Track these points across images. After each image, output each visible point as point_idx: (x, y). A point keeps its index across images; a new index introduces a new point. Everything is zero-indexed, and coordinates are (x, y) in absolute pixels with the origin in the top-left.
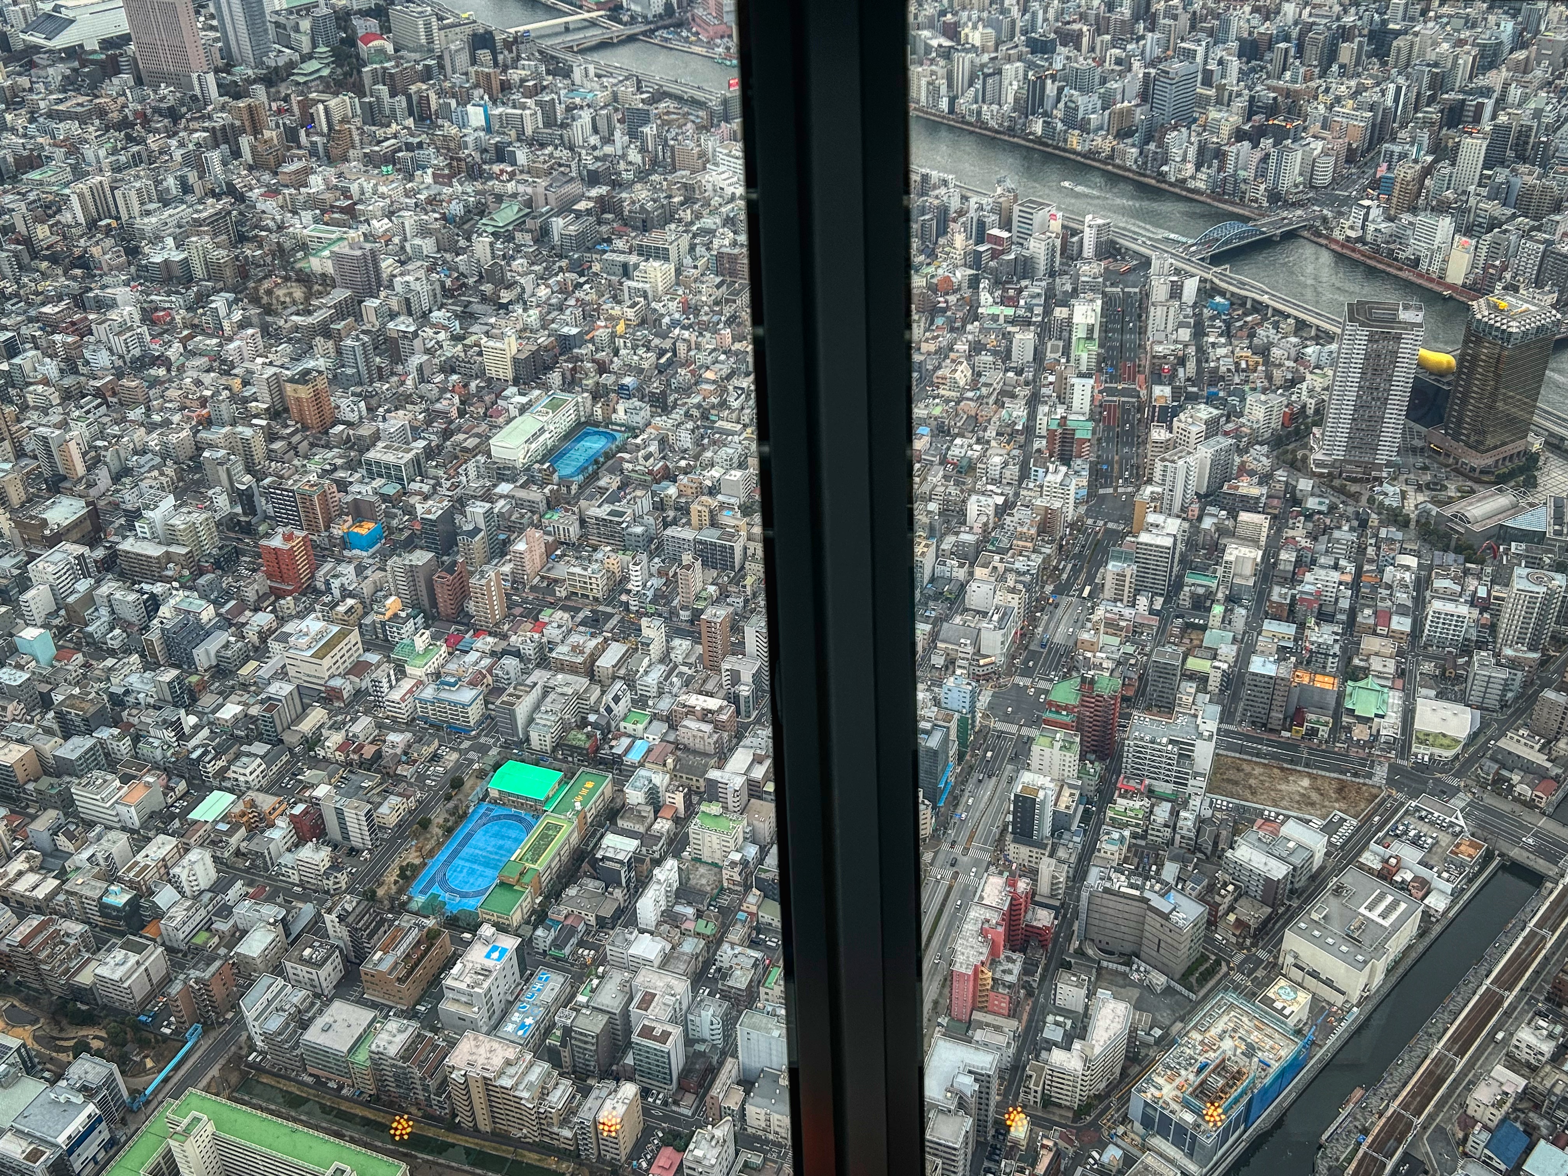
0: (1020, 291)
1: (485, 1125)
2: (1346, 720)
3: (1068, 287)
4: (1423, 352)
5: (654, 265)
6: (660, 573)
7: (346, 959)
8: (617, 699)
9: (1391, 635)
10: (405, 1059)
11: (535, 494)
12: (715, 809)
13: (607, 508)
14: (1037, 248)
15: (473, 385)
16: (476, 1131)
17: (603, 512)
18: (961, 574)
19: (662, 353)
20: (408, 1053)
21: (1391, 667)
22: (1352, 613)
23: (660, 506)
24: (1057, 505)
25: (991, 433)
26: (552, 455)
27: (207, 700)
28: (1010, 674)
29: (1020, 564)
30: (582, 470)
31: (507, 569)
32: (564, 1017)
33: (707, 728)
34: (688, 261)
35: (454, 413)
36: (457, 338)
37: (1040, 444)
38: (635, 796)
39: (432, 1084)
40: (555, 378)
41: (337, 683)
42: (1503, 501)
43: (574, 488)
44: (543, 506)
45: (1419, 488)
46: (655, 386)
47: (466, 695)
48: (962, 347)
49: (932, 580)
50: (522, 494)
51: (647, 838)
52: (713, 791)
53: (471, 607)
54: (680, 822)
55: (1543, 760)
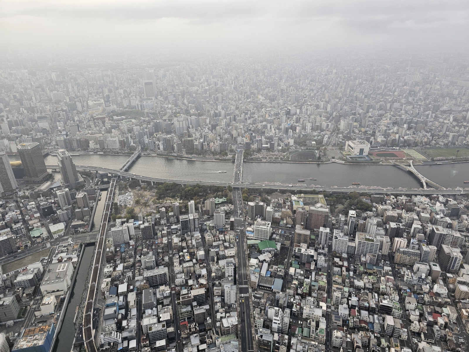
2: (33, 239)
4: (11, 163)
9: (36, 218)
21: (39, 224)
22: (23, 219)
42: (48, 184)
45: (27, 190)
55: (82, 223)
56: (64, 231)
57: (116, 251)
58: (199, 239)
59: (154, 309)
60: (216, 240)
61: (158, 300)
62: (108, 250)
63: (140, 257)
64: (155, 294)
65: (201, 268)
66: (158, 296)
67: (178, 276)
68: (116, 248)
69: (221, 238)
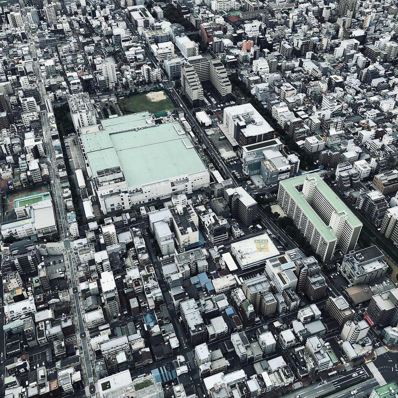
1: (387, 234)
7: (372, 171)
16: (383, 235)
27: (369, 93)
39: (379, 215)
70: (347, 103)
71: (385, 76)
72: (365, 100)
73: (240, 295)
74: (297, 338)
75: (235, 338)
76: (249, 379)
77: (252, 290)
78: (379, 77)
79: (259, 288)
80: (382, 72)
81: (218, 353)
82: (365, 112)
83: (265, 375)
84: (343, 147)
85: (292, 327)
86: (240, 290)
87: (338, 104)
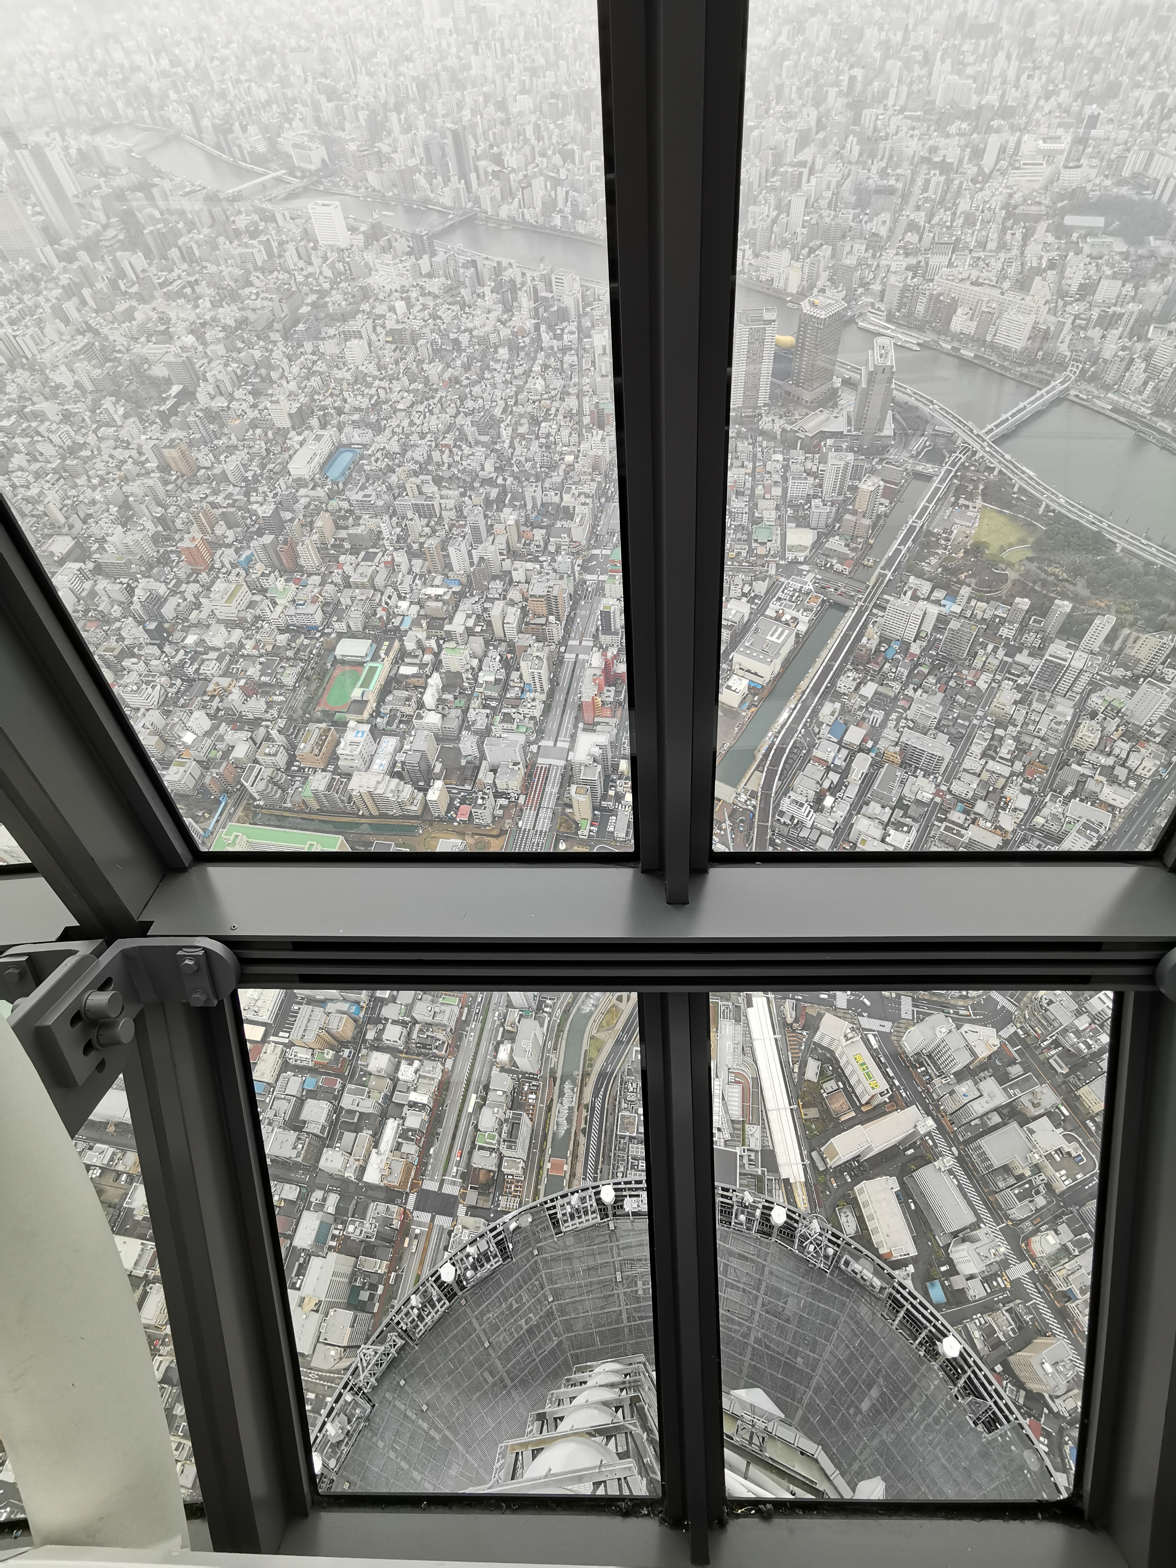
0: (563, 330)
1: (375, 812)
2: (754, 545)
3: (589, 324)
4: (778, 337)
5: (355, 342)
6: (398, 524)
7: (287, 750)
8: (390, 597)
9: (772, 498)
10: (329, 789)
11: (320, 492)
12: (452, 644)
13: (361, 493)
14: (568, 302)
15: (270, 434)
16: (371, 816)
17: (359, 496)
18: (556, 500)
19: (371, 397)
20: (329, 787)
21: (773, 515)
22: (753, 489)
23: (390, 488)
24: (600, 453)
25: (560, 417)
26: (325, 467)
27: (177, 636)
28: (588, 549)
29: (586, 489)
30: (343, 474)
31: (315, 537)
32: (400, 757)
33: (440, 604)
34: (374, 337)
35: (264, 453)
36: (254, 406)
37: (586, 420)
38: (410, 645)
39: (345, 799)
40: (314, 422)
41: (242, 614)
42: (822, 417)
43: (341, 485)
44: (325, 499)
45: (781, 417)
46: (373, 418)
47: (311, 609)
48: (537, 368)
49: (543, 505)
50: (312, 493)
51: (422, 666)
52: (449, 636)
53: (302, 562)
54: (437, 655)
55: (846, 550)
56: (807, 552)
57: (877, 651)
58: (1059, 723)
59: (887, 809)
60: (1101, 747)
61: (901, 798)
62: (864, 640)
63: (915, 690)
64: (903, 783)
65: (1025, 791)
66: (906, 792)
67: (966, 777)
68: (879, 644)
69: (1116, 751)
70: (162, 674)
71: (174, 592)
72: (182, 652)
73: (302, 1056)
74: (403, 1024)
75: (347, 1102)
76: (404, 1119)
77: (310, 1037)
78: (166, 600)
79: (314, 1026)
80: (162, 590)
81: (348, 1136)
82: (198, 669)
83: (413, 1097)
84: (221, 746)
85: (387, 1019)
86: (295, 1049)
87: (153, 687)
